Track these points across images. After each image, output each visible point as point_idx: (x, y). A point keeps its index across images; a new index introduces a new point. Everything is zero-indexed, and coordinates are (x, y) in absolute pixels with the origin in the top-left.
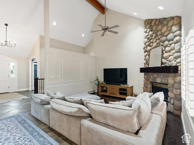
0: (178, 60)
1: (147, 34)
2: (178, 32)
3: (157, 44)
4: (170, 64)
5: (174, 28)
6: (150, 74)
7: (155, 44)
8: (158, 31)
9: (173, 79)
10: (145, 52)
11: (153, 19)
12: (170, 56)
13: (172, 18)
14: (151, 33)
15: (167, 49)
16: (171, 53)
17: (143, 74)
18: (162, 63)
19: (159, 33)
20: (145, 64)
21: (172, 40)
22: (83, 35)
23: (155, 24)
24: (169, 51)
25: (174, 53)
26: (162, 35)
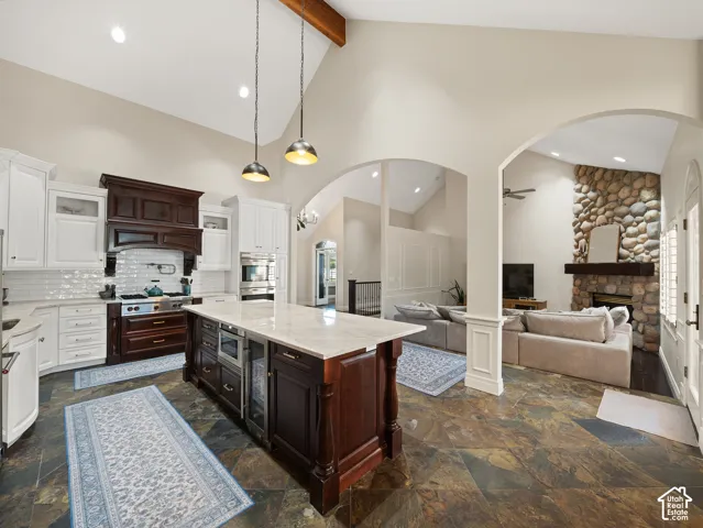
0: (654, 253)
1: (581, 195)
2: (654, 202)
3: (608, 218)
4: (638, 258)
5: (646, 195)
6: (591, 277)
7: (601, 218)
8: (609, 194)
9: (644, 287)
10: (576, 231)
11: (598, 169)
12: (637, 243)
13: (643, 175)
14: (591, 194)
15: (631, 230)
16: (639, 239)
17: (571, 276)
18: (619, 257)
19: (612, 197)
20: (576, 256)
21: (642, 215)
22: (417, 190)
23: (602, 178)
24: (635, 235)
25: (645, 240)
26: (621, 202)
